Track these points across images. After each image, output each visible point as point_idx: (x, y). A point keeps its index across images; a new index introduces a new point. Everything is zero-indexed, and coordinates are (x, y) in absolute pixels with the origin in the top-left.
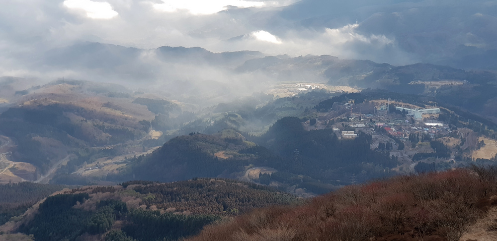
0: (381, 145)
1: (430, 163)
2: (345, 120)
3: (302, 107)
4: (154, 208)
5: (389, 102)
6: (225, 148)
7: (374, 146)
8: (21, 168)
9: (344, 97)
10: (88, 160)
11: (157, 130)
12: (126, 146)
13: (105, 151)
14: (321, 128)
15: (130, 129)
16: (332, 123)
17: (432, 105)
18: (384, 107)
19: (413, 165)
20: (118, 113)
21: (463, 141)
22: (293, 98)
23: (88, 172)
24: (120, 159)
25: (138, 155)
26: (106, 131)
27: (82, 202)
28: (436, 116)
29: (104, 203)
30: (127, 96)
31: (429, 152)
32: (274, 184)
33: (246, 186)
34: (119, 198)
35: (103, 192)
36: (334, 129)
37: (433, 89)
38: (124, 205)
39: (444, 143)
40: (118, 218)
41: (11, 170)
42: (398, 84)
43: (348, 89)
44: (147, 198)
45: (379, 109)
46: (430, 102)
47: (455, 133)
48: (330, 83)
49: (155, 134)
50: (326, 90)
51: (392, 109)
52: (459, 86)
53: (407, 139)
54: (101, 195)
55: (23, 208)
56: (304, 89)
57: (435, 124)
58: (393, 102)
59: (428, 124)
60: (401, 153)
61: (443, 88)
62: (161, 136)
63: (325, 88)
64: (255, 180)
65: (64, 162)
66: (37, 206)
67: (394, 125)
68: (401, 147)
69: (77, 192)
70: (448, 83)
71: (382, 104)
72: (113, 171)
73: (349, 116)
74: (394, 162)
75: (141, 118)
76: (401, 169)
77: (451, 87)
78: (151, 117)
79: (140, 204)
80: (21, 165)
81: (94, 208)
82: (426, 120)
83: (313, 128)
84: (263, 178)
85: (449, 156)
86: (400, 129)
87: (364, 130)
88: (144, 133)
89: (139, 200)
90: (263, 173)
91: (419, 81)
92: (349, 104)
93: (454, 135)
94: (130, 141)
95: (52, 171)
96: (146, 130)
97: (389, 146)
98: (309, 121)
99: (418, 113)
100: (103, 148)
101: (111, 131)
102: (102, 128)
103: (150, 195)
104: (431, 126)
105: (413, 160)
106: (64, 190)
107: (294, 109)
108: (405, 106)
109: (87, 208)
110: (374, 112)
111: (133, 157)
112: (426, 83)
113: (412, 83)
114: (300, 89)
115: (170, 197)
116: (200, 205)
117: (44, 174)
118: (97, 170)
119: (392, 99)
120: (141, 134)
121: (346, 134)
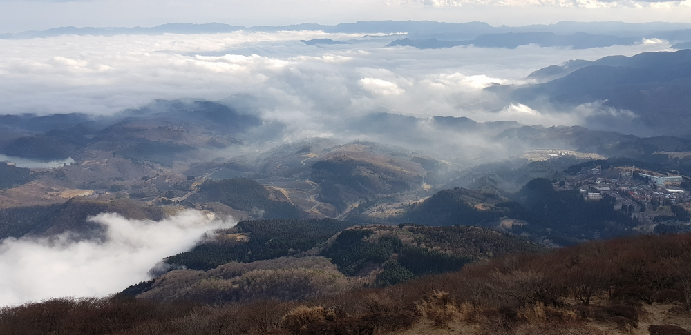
0: (624, 207)
1: (669, 225)
3: (552, 171)
4: (423, 246)
5: (633, 169)
6: (483, 201)
7: (618, 207)
8: (325, 207)
9: (591, 163)
10: (373, 204)
11: (428, 183)
12: (403, 195)
13: (387, 198)
14: (569, 189)
15: (406, 182)
17: (674, 173)
18: (628, 173)
19: (654, 226)
22: (545, 162)
23: (373, 214)
24: (399, 205)
25: (412, 202)
26: (388, 183)
27: (368, 236)
28: (679, 183)
29: (385, 239)
30: (406, 155)
31: (670, 215)
32: (524, 234)
33: (500, 234)
35: (384, 230)
36: (581, 190)
37: (676, 159)
38: (400, 241)
39: (685, 208)
40: (395, 251)
41: (319, 208)
42: (643, 153)
43: (595, 156)
44: (418, 237)
45: (623, 175)
46: (673, 171)
48: (579, 151)
49: (426, 187)
51: (636, 175)
53: (648, 203)
54: (383, 232)
55: (325, 238)
56: (555, 155)
57: (677, 191)
58: (637, 169)
59: (669, 190)
60: (643, 215)
61: (687, 158)
62: (432, 189)
63: (575, 154)
64: (509, 230)
65: (356, 205)
66: (335, 237)
67: (637, 190)
68: (643, 209)
69: (365, 229)
71: (627, 171)
72: (392, 214)
74: (635, 222)
75: (415, 174)
76: (642, 229)
78: (424, 173)
79: (412, 242)
80: (325, 205)
81: (377, 242)
82: (667, 186)
83: (562, 188)
84: (516, 229)
86: (643, 194)
87: (609, 193)
88: (418, 185)
89: (412, 238)
90: (515, 224)
91: (663, 152)
92: (595, 170)
94: (407, 192)
95: (348, 210)
96: (420, 183)
97: (631, 208)
98: (558, 182)
99: (660, 180)
100: (385, 195)
101: (393, 182)
103: (420, 235)
104: (673, 192)
105: (654, 221)
106: (356, 226)
107: (545, 172)
108: (648, 173)
109: (372, 242)
110: (619, 177)
111: (408, 204)
112: (670, 153)
113: (656, 153)
114: (552, 155)
115: (436, 238)
116: (461, 246)
117: (341, 213)
118: (381, 212)
119: (636, 167)
120: (415, 186)
121: (592, 195)
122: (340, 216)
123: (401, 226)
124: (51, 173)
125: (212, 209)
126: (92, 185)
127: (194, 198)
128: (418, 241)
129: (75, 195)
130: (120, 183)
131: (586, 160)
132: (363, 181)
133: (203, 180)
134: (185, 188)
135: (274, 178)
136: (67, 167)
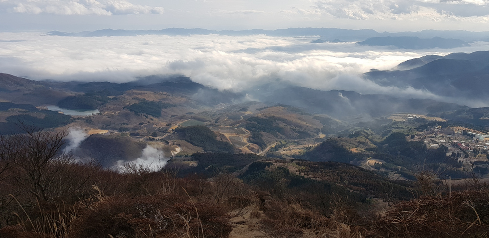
0: (453, 154)
2: (433, 137)
3: (408, 128)
5: (464, 129)
6: (357, 147)
7: (449, 154)
9: (434, 124)
11: (323, 133)
12: (305, 140)
13: (295, 142)
14: (417, 140)
15: (308, 132)
16: (425, 138)
18: (460, 132)
19: (473, 168)
20: (304, 123)
22: (404, 122)
23: (284, 152)
26: (296, 132)
27: (269, 167)
29: (279, 168)
30: (310, 115)
31: (485, 161)
34: (287, 167)
35: (280, 162)
36: (425, 142)
42: (472, 118)
44: (301, 169)
45: (456, 132)
48: (429, 115)
49: (322, 136)
51: (465, 133)
53: (471, 152)
56: (412, 118)
58: (467, 129)
60: (466, 160)
62: (325, 137)
63: (425, 118)
64: (372, 167)
65: (273, 146)
67: (464, 143)
68: (466, 156)
69: (267, 161)
71: (458, 130)
72: (296, 152)
73: (436, 135)
75: (315, 127)
76: (464, 169)
78: (321, 127)
80: (252, 145)
81: (274, 170)
82: (486, 141)
83: (412, 140)
84: (377, 166)
86: (468, 145)
87: (444, 144)
89: (296, 169)
90: (377, 163)
92: (437, 128)
95: (267, 149)
96: (317, 133)
97: (458, 155)
98: (410, 136)
99: (482, 137)
101: (299, 132)
102: (294, 130)
103: (303, 167)
105: (473, 165)
106: (263, 159)
107: (404, 128)
108: (473, 132)
109: (271, 170)
110: (454, 134)
111: (307, 146)
113: (482, 118)
114: (409, 118)
119: (466, 127)
120: (314, 135)
121: (432, 145)
122: (262, 152)
123: (292, 160)
124: (84, 119)
125: (179, 145)
126: (108, 127)
127: (169, 137)
128: (300, 171)
129: (96, 133)
130: (126, 126)
131: (432, 121)
132: (280, 130)
133: (177, 126)
134: (164, 131)
135: (222, 126)
136: (94, 115)
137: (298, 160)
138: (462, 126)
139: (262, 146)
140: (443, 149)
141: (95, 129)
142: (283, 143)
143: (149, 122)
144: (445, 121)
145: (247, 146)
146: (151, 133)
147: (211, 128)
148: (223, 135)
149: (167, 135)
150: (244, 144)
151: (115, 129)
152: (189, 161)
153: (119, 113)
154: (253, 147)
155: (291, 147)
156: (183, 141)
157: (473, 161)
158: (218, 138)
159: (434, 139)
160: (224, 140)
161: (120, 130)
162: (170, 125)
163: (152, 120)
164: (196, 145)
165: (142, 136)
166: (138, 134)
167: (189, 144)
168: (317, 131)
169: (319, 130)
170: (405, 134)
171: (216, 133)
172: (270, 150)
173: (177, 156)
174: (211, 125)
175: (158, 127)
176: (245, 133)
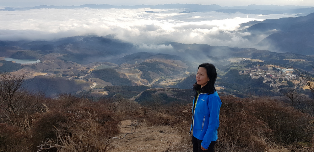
3: (240, 66)
7: (265, 82)
12: (177, 76)
13: (170, 77)
14: (246, 74)
16: (250, 72)
18: (271, 68)
19: (279, 90)
20: (176, 65)
21: (301, 82)
22: (238, 63)
23: (164, 84)
27: (154, 93)
28: (292, 72)
31: (286, 85)
34: (166, 93)
35: (161, 90)
36: (251, 75)
37: (292, 62)
38: (167, 95)
39: (293, 82)
46: (290, 67)
47: (298, 79)
48: (253, 58)
49: (187, 73)
50: (250, 61)
51: (274, 69)
52: (303, 61)
55: (137, 94)
56: (242, 60)
57: (290, 75)
58: (275, 66)
59: (287, 75)
60: (275, 85)
61: (297, 62)
62: (189, 74)
63: (251, 60)
65: (157, 80)
67: (274, 75)
68: (275, 83)
69: (154, 90)
70: (299, 60)
72: (171, 84)
75: (183, 67)
77: (300, 61)
78: (186, 67)
79: (172, 95)
81: (157, 95)
82: (287, 73)
83: (243, 74)
84: (221, 90)
85: (294, 87)
86: (276, 76)
88: (184, 72)
90: (221, 88)
91: (288, 59)
92: (258, 66)
93: (298, 80)
95: (153, 82)
97: (270, 82)
98: (241, 71)
102: (170, 70)
105: (279, 88)
106: (150, 89)
107: (237, 67)
108: (280, 68)
109: (155, 95)
111: (178, 80)
112: (290, 60)
113: (284, 59)
118: (167, 83)
120: (182, 73)
121: (255, 77)
122: (150, 84)
123: (169, 89)
124: (30, 66)
125: (95, 81)
126: (46, 71)
127: (88, 77)
128: (174, 95)
129: (39, 75)
130: (59, 70)
131: (255, 62)
132: (161, 70)
133: (93, 69)
134: (85, 72)
135: (123, 68)
136: (37, 63)
137: (173, 88)
138: (272, 64)
139: (150, 80)
140: (261, 79)
141: (38, 72)
142: (163, 78)
143: (74, 67)
144: (262, 61)
145: (140, 81)
146: (76, 74)
147: (116, 70)
148: (124, 74)
149: (87, 75)
150: (138, 80)
151: (52, 72)
152: (102, 91)
153: (54, 61)
154: (144, 81)
155: (169, 80)
156: (98, 79)
157: (279, 85)
158: (121, 76)
159: (256, 73)
160: (125, 78)
161: (55, 72)
162: (88, 68)
163: (76, 65)
164: (106, 81)
165: (70, 76)
166: (67, 75)
167: (102, 80)
168: (184, 70)
169: (185, 69)
170: (238, 70)
171: (119, 73)
172: (155, 82)
173: (94, 89)
174: (116, 68)
175: (81, 70)
176: (138, 73)
